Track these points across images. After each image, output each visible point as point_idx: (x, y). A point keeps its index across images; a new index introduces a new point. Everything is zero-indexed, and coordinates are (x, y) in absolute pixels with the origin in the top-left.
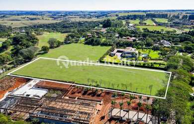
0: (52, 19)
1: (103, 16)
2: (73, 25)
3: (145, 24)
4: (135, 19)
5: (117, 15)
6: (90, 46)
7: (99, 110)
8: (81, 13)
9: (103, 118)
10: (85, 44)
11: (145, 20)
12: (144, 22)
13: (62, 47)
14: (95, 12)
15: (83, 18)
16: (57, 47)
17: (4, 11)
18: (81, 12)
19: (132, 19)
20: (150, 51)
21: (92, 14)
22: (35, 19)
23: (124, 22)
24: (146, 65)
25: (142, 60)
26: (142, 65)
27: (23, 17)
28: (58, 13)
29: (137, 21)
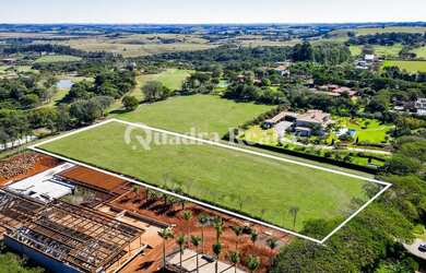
0: (205, 41)
1: (319, 35)
2: (239, 55)
3: (414, 55)
4: (391, 44)
5: (349, 34)
6: (232, 101)
7: (149, 247)
8: (272, 29)
9: (146, 265)
10: (223, 97)
11: (417, 47)
12: (414, 51)
13: (170, 100)
14: (305, 27)
15: (271, 39)
16: (161, 99)
17: (116, 26)
18: (273, 26)
19: (383, 43)
20: (367, 123)
21: (296, 31)
22: (172, 41)
23: (355, 51)
24: (333, 157)
25: (332, 144)
26: (322, 155)
27: (151, 36)
28: (223, 28)
29: (395, 50)
